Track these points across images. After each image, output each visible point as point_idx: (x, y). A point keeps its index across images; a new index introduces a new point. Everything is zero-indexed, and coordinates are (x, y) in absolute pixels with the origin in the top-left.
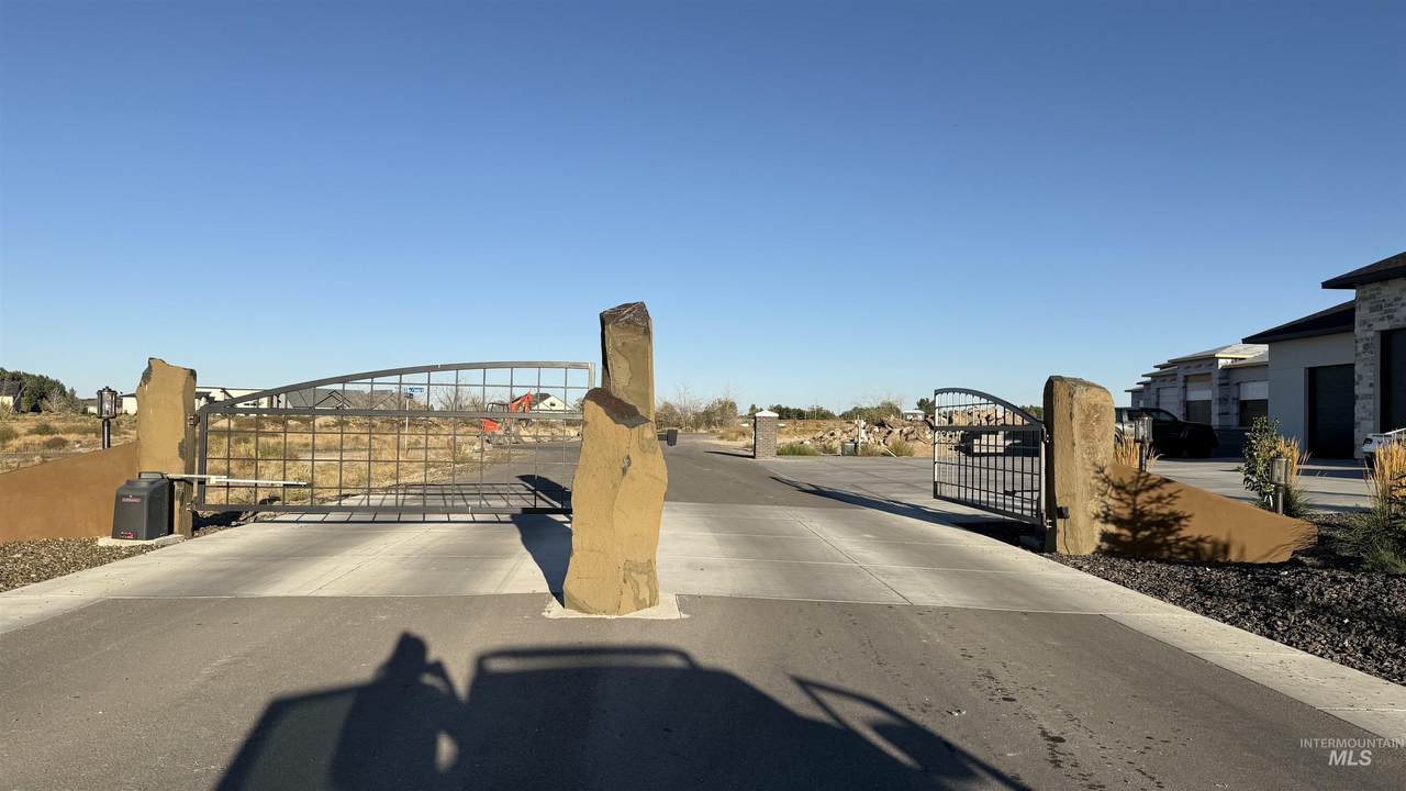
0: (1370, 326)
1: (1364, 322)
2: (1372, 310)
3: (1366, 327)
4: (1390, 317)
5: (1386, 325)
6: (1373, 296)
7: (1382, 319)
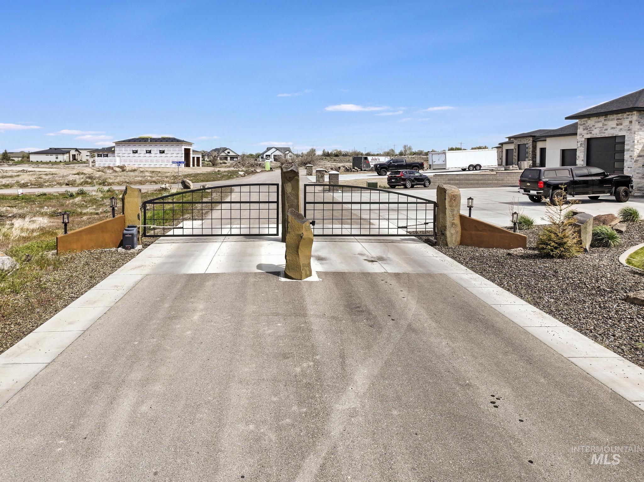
0: (583, 136)
1: (581, 134)
2: (584, 130)
3: (581, 136)
4: (591, 133)
5: (589, 136)
6: (584, 124)
7: (588, 134)
